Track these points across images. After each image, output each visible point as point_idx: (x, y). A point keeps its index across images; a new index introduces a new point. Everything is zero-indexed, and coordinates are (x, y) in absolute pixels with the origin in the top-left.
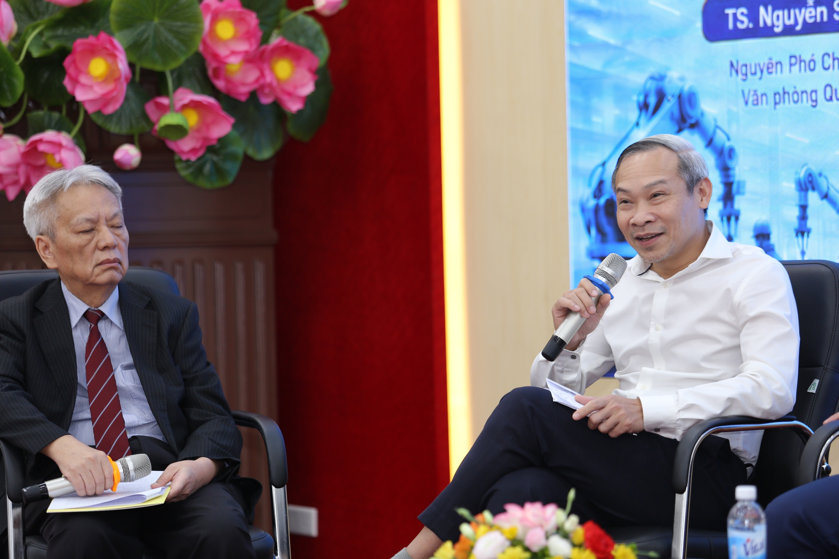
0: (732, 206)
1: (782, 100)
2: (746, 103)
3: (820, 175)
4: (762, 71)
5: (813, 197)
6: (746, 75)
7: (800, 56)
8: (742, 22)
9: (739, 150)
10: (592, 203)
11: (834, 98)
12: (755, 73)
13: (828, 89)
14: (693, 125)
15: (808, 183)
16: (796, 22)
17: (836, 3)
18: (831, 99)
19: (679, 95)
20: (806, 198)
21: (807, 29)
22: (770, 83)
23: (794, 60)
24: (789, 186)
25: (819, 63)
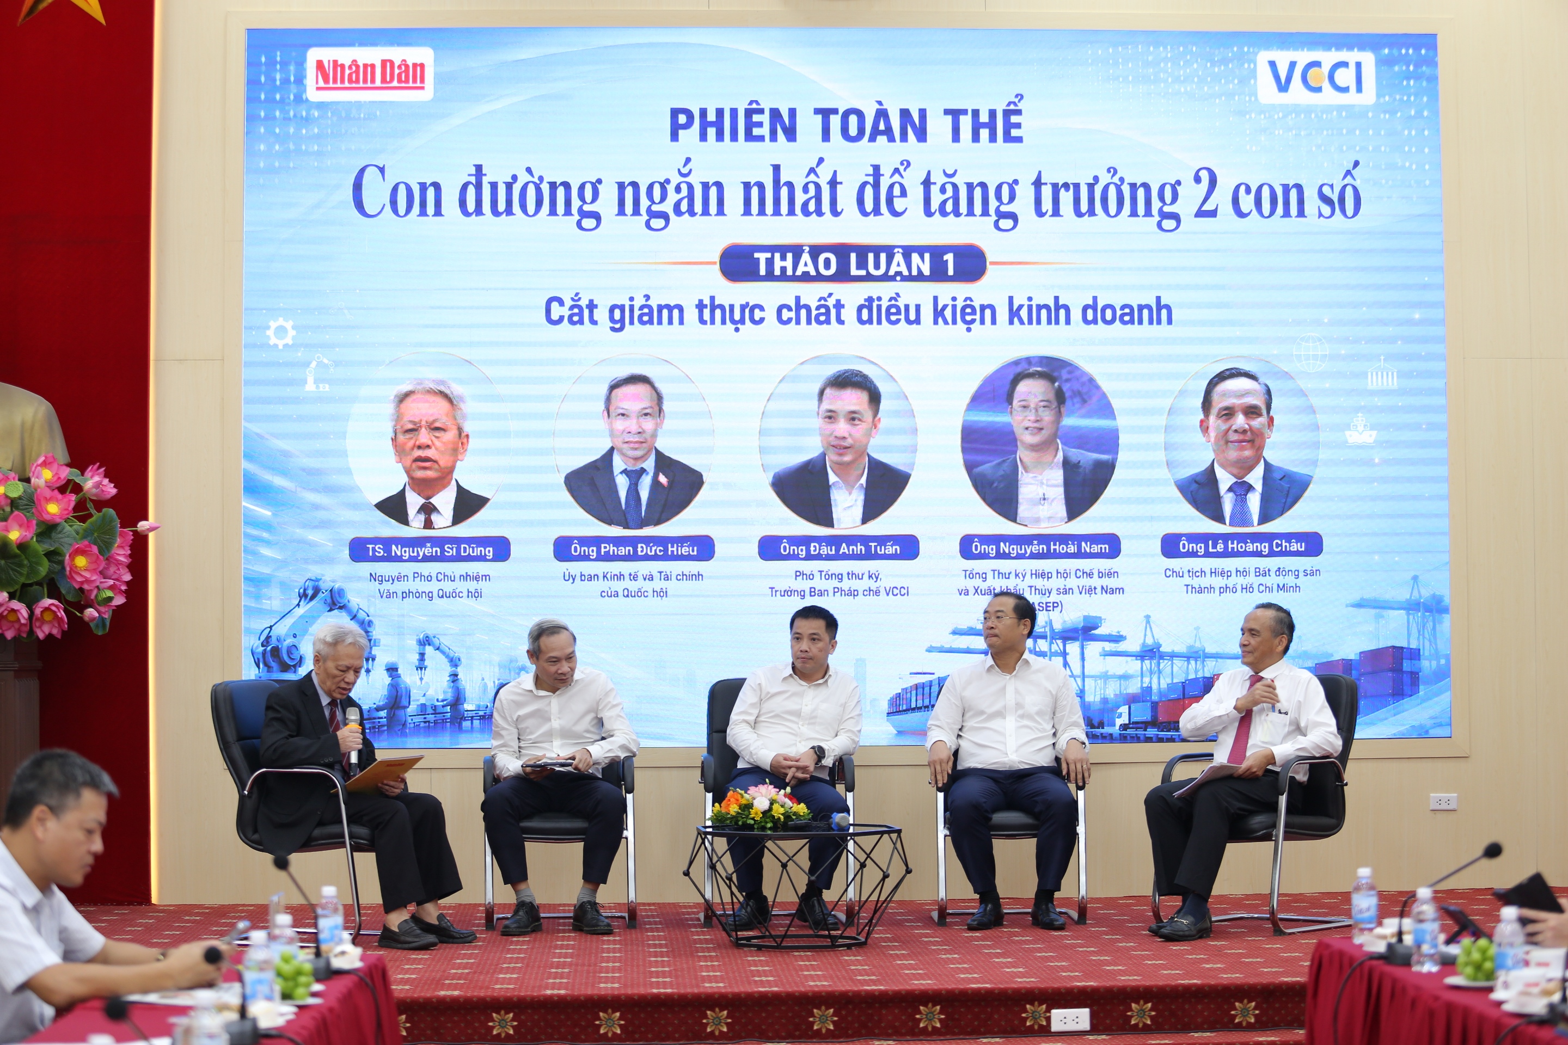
1: (408, 596)
2: (382, 597)
3: (434, 637)
4: (393, 580)
5: (429, 650)
6: (382, 581)
7: (421, 573)
8: (380, 553)
9: (376, 622)
10: (261, 649)
11: (444, 597)
12: (389, 581)
13: (441, 591)
14: (341, 608)
15: (425, 641)
16: (418, 555)
17: (446, 546)
18: (442, 597)
19: (331, 591)
20: (424, 649)
21: (426, 559)
22: (399, 587)
23: (417, 575)
24: (412, 643)
25: (434, 577)
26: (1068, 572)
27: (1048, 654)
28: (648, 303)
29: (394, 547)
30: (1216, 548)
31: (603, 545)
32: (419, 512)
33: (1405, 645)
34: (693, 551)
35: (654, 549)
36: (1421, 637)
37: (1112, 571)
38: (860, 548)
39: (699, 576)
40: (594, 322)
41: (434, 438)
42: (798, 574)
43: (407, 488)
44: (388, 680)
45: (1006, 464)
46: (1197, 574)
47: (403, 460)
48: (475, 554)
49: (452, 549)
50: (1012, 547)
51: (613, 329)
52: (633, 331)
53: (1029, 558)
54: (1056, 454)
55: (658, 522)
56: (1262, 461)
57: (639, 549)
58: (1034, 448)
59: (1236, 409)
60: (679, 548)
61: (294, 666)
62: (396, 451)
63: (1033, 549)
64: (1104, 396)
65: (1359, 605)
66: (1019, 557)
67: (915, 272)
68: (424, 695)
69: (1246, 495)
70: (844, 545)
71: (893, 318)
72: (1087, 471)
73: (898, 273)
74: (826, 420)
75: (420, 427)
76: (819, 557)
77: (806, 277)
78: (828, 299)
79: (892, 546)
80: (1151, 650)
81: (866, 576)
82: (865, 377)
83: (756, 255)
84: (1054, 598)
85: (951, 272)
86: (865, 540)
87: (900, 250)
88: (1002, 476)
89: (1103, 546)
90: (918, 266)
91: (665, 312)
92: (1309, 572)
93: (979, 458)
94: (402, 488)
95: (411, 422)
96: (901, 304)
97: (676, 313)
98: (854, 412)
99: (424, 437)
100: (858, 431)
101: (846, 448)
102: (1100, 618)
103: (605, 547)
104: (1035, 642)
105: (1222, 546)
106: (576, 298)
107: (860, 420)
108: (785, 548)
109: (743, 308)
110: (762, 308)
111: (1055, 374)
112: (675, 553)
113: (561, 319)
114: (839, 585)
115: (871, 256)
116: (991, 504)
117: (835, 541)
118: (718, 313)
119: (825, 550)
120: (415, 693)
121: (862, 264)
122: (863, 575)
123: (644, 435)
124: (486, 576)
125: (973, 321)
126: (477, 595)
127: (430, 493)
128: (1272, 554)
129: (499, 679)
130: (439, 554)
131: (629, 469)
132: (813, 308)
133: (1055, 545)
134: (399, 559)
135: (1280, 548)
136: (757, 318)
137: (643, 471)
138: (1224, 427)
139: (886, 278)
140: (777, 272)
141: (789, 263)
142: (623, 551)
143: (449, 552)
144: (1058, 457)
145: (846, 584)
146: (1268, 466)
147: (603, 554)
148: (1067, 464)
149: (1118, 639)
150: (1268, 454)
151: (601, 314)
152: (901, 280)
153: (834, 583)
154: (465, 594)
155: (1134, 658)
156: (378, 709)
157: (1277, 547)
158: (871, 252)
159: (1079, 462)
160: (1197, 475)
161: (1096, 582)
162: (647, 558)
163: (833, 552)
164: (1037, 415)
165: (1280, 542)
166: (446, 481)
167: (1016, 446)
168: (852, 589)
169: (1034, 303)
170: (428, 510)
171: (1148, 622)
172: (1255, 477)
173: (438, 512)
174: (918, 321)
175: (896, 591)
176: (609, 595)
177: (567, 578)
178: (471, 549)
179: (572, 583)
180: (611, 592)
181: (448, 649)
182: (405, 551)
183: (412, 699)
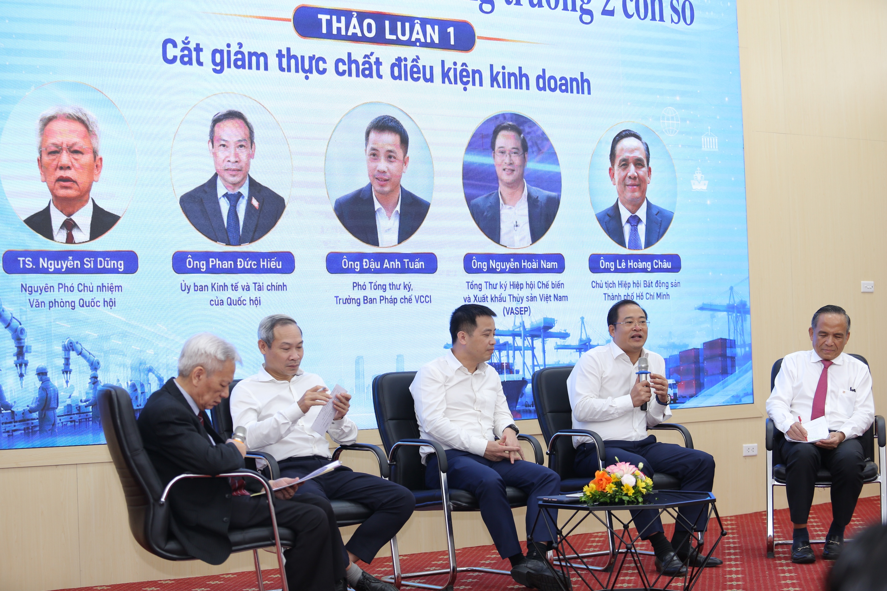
0: (23, 359)
1: (54, 305)
2: (32, 306)
3: (77, 343)
4: (41, 291)
5: (73, 354)
6: (32, 291)
7: (65, 284)
8: (29, 265)
9: (28, 330)
11: (85, 306)
12: (37, 291)
13: (81, 301)
15: (69, 347)
16: (62, 267)
17: (85, 259)
18: (83, 306)
20: (69, 354)
21: (69, 271)
22: (47, 297)
23: (61, 286)
24: (58, 348)
25: (76, 289)
26: (533, 283)
27: (523, 349)
28: (241, 50)
29: (41, 260)
30: (621, 266)
31: (211, 259)
32: (61, 228)
33: (727, 338)
34: (279, 266)
35: (249, 263)
36: (736, 331)
37: (560, 283)
38: (397, 264)
39: (283, 287)
40: (200, 64)
41: (73, 161)
42: (355, 285)
43: (52, 206)
44: (39, 384)
45: (492, 197)
46: (611, 285)
47: (48, 179)
48: (109, 267)
49: (90, 262)
50: (497, 263)
51: (215, 71)
52: (230, 72)
53: (509, 272)
54: (523, 190)
55: (252, 240)
56: (645, 201)
57: (239, 263)
58: (510, 185)
59: (630, 161)
60: (269, 262)
62: (42, 171)
63: (511, 265)
64: (551, 147)
65: (702, 308)
66: (503, 271)
67: (429, 40)
68: (70, 397)
69: (637, 226)
70: (386, 261)
71: (415, 76)
72: (543, 204)
73: (418, 40)
74: (372, 156)
75: (62, 149)
76: (368, 271)
77: (354, 38)
78: (371, 57)
79: (419, 262)
80: (585, 344)
81: (402, 287)
82: (397, 122)
83: (320, 16)
84: (525, 304)
85: (452, 42)
86: (400, 257)
87: (419, 22)
88: (490, 207)
89: (554, 263)
90: (431, 35)
91: (254, 59)
92: (674, 284)
93: (474, 192)
94: (47, 205)
95: (54, 144)
96: (420, 65)
97: (262, 59)
98: (390, 151)
99: (65, 158)
100: (393, 167)
101: (386, 180)
102: (554, 319)
103: (213, 262)
104: (514, 339)
105: (625, 265)
106: (186, 42)
107: (395, 158)
108: (346, 263)
109: (311, 58)
110: (324, 62)
111: (521, 128)
112: (266, 267)
113: (175, 58)
114: (384, 294)
115: (399, 24)
116: (483, 230)
117: (380, 257)
118: (293, 62)
119: (374, 265)
121: (393, 31)
122: (400, 285)
123: (241, 164)
124: (118, 287)
125: (468, 82)
126: (111, 303)
127: (71, 210)
128: (653, 270)
129: (131, 381)
130: (79, 267)
131: (230, 193)
132: (360, 64)
133: (524, 262)
134: (45, 271)
135: (657, 266)
136: (321, 69)
137: (240, 195)
138: (623, 174)
139: (409, 43)
140: (335, 32)
141: (342, 25)
142: (227, 265)
143: (87, 265)
144: (524, 192)
145: (388, 294)
146: (649, 204)
147: (211, 267)
148: (529, 197)
149: (564, 336)
150: (648, 195)
151: (206, 56)
152: (420, 46)
153: (380, 292)
154: (101, 303)
155: (575, 350)
156: (31, 411)
157: (656, 266)
158: (399, 21)
159: (538, 197)
160: (608, 210)
161: (551, 292)
162: (244, 271)
163: (379, 267)
164: (511, 160)
165: (657, 262)
166: (85, 199)
167: (498, 183)
168: (393, 298)
169: (506, 71)
170: (69, 225)
171: (583, 322)
172: (642, 213)
173: (78, 228)
174: (431, 80)
175: (423, 299)
176: (217, 303)
177: (183, 289)
178: (106, 262)
179: (188, 293)
180: (218, 300)
181: (88, 354)
182: (51, 264)
183: (60, 400)
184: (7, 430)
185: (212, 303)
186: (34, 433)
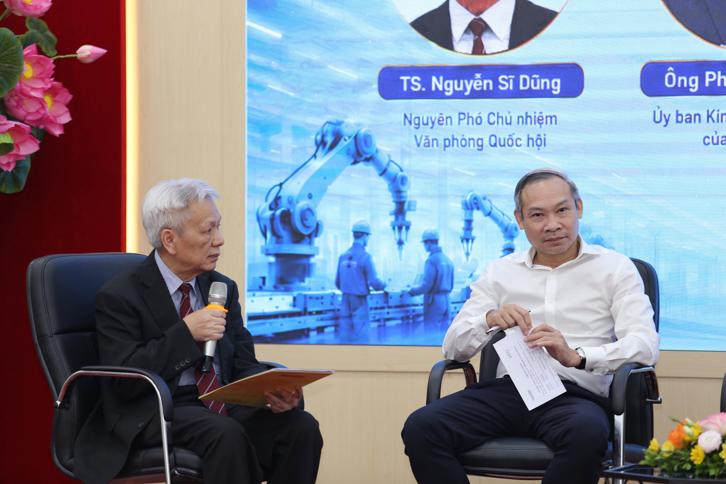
0: (404, 219)
1: (451, 144)
2: (419, 145)
3: (484, 199)
4: (433, 123)
5: (477, 215)
6: (419, 124)
7: (468, 114)
8: (416, 87)
9: (411, 180)
10: (269, 213)
11: (498, 145)
12: (427, 124)
13: (493, 138)
14: (367, 160)
15: (473, 205)
16: (465, 89)
17: (501, 78)
18: (495, 145)
19: (356, 137)
20: (471, 215)
21: (475, 95)
22: (441, 132)
23: (463, 116)
24: (456, 206)
25: (485, 119)
31: (708, 73)
32: (466, 32)
43: (452, 1)
44: (425, 256)
48: (538, 88)
49: (508, 81)
61: (310, 236)
68: (471, 276)
103: (711, 76)
120: (458, 271)
124: (551, 117)
126: (539, 142)
127: (480, 7)
130: (491, 88)
134: (440, 95)
143: (504, 85)
147: (707, 84)
154: (524, 141)
156: (413, 293)
170: (478, 28)
173: (491, 31)
176: (715, 141)
177: (658, 119)
178: (533, 81)
179: (665, 126)
180: (718, 137)
181: (501, 214)
182: (449, 85)
183: (455, 280)
184: (377, 318)
185: (707, 141)
186: (416, 324)
